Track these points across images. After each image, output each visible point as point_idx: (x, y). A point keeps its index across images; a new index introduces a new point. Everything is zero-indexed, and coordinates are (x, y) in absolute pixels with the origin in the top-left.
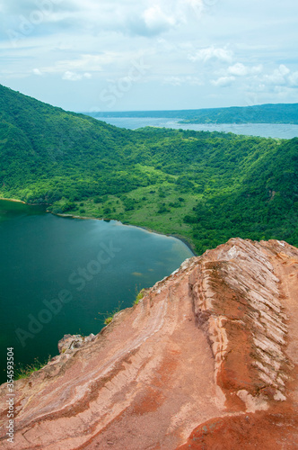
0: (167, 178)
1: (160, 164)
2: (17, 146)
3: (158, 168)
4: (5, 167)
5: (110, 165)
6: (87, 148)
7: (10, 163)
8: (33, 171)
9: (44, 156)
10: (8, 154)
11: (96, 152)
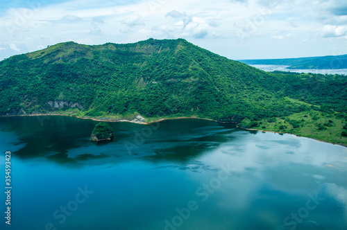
0: (312, 107)
1: (303, 98)
2: (206, 83)
3: (302, 100)
4: (198, 97)
5: (267, 97)
6: (249, 85)
7: (201, 94)
8: (217, 100)
9: (222, 90)
10: (200, 88)
11: (255, 88)
